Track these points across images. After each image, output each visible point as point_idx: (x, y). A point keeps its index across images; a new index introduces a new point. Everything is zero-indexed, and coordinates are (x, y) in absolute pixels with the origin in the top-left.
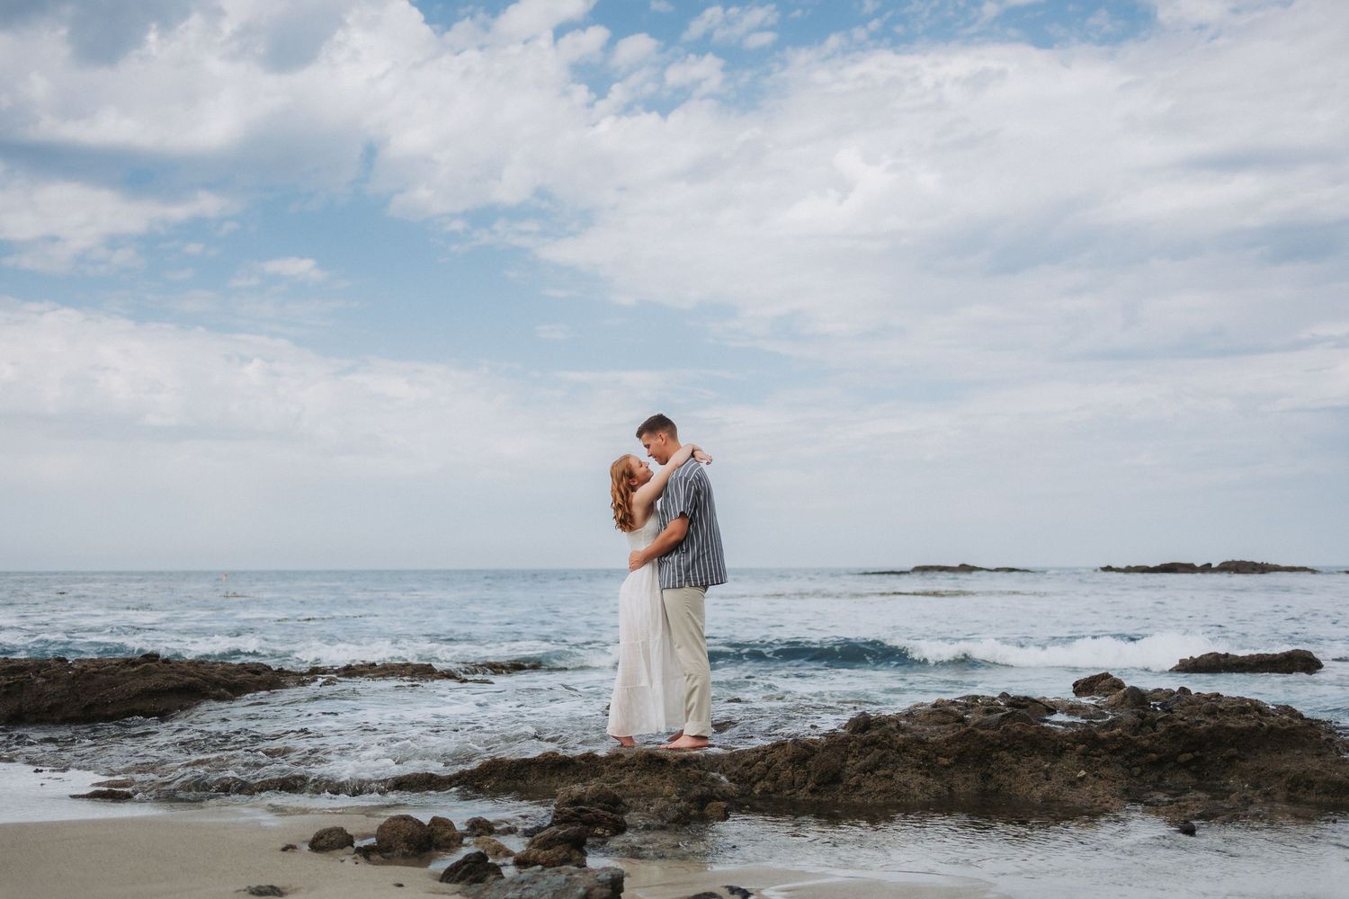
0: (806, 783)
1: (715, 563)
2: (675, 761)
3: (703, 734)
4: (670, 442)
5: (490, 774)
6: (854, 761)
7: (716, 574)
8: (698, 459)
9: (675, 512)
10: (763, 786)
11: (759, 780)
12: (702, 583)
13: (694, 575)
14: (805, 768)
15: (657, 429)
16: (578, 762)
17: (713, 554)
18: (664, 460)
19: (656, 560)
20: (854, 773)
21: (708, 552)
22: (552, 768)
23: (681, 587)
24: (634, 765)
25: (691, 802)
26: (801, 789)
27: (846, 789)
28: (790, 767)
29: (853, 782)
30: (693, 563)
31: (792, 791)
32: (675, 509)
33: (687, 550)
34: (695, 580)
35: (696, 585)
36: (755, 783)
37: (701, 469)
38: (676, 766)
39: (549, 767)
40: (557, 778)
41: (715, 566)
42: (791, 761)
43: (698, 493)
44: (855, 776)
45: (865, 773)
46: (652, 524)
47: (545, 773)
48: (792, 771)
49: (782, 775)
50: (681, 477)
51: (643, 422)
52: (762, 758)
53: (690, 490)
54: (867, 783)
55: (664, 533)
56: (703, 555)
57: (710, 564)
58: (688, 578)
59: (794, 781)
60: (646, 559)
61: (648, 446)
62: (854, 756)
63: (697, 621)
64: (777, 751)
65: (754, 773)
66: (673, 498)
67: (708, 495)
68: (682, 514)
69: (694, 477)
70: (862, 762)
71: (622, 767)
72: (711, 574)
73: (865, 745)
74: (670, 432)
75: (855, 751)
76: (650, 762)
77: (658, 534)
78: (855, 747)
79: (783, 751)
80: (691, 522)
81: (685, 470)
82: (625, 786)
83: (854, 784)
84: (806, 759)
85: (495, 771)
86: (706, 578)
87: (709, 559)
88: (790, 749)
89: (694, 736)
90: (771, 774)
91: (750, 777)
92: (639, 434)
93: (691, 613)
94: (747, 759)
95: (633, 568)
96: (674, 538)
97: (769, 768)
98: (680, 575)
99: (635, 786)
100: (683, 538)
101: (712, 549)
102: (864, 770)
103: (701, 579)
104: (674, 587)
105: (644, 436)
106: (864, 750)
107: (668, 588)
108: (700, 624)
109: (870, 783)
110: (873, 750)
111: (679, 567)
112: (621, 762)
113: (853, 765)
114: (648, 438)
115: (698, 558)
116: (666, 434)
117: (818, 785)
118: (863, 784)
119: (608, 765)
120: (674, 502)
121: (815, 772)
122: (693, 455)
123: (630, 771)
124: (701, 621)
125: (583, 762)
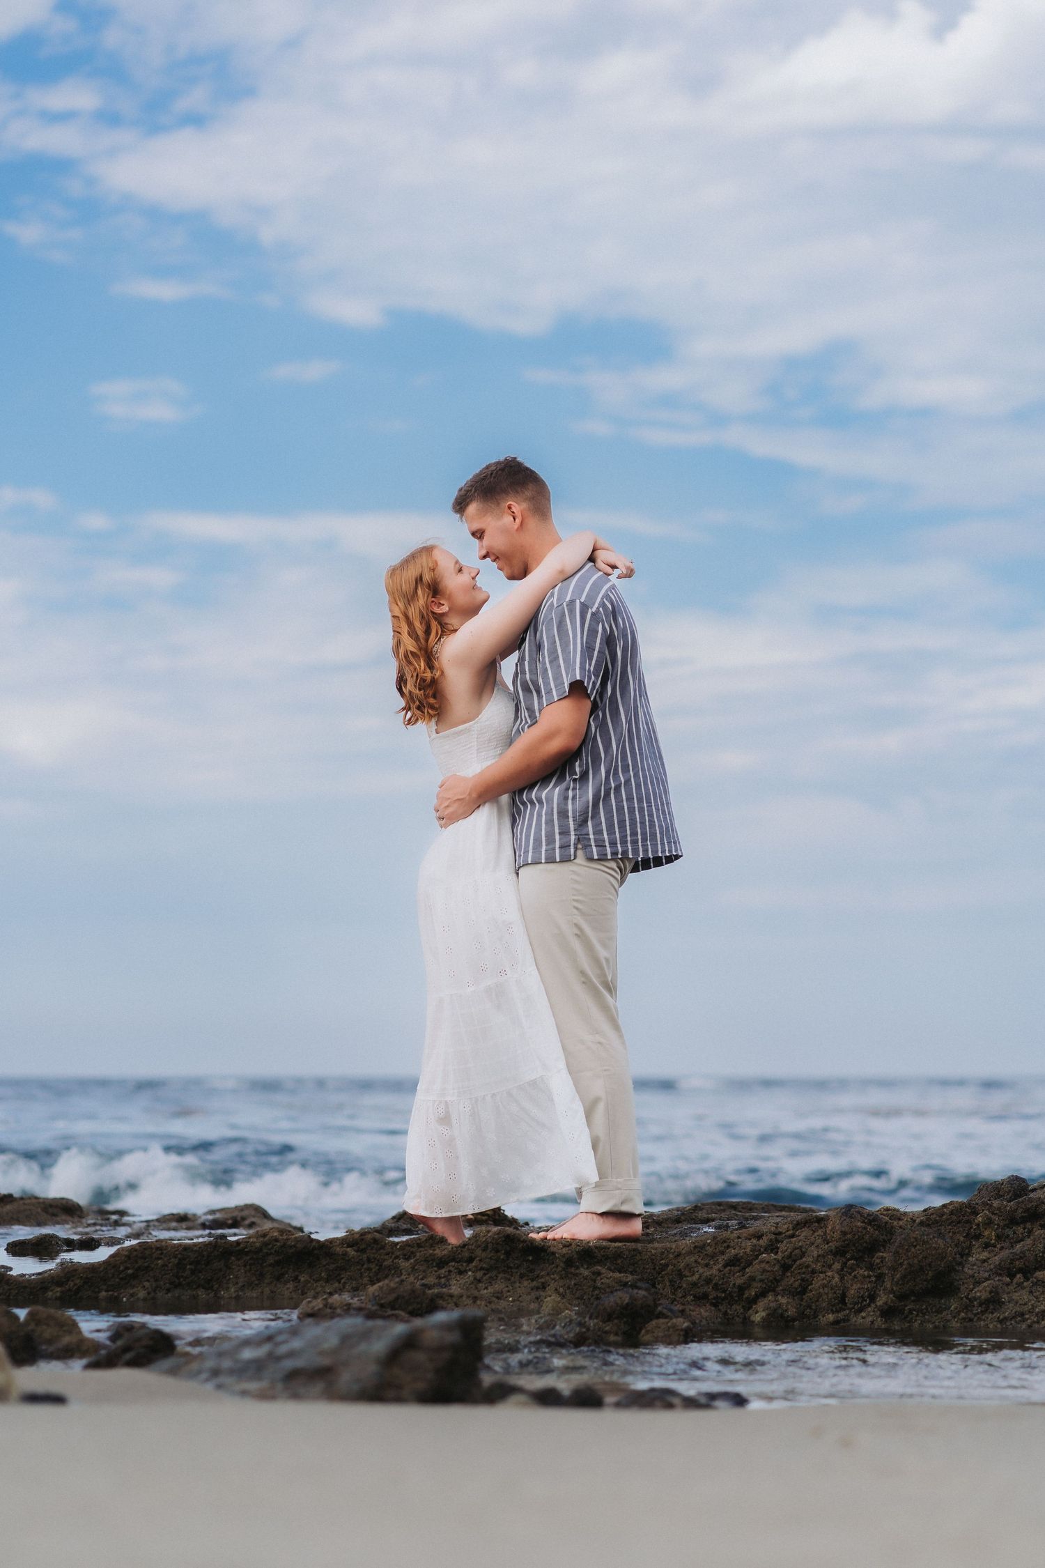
0: (872, 1298)
1: (641, 810)
2: (565, 1251)
3: (625, 1208)
4: (532, 523)
5: (134, 1276)
6: (985, 1255)
7: (644, 834)
8: (602, 566)
9: (559, 683)
10: (773, 1305)
11: (763, 1294)
12: (615, 854)
13: (598, 832)
14: (871, 1267)
15: (504, 492)
16: (338, 1250)
17: (638, 786)
18: (517, 570)
19: (505, 798)
20: (986, 1275)
21: (628, 781)
22: (278, 1263)
23: (566, 859)
24: (470, 1260)
25: (609, 1317)
26: (861, 1310)
27: (967, 1308)
28: (837, 1266)
29: (981, 1292)
30: (596, 805)
31: (841, 1315)
32: (558, 677)
33: (584, 775)
34: (600, 845)
35: (603, 858)
36: (754, 1301)
37: (613, 587)
38: (569, 1262)
39: (271, 1260)
40: (291, 1285)
41: (642, 816)
42: (839, 1252)
43: (609, 641)
44: (987, 1279)
45: (1012, 1276)
46: (496, 711)
47: (262, 1275)
48: (840, 1272)
49: (817, 1282)
50: (572, 602)
51: (470, 477)
52: (772, 1248)
53: (593, 632)
54: (1015, 1296)
55: (530, 736)
56: (618, 788)
57: (631, 810)
58: (582, 840)
59: (844, 1296)
60: (485, 794)
61: (478, 534)
62: (987, 1245)
63: (598, 947)
64: (805, 1233)
65: (752, 1279)
66: (553, 652)
67: (632, 650)
68: (577, 688)
69: (603, 605)
70: (1005, 1254)
71: (442, 1263)
72: (634, 833)
73: (1013, 1221)
74: (532, 499)
75: (989, 1234)
76: (508, 1254)
77: (510, 741)
78: (988, 1223)
79: (820, 1232)
80: (595, 708)
81: (580, 588)
82: (451, 1296)
83: (984, 1295)
84: (873, 1248)
85: (147, 1269)
86: (624, 842)
87: (630, 799)
88: (835, 1227)
89: (603, 1214)
90: (791, 1280)
91: (742, 1289)
92: (460, 505)
93: (588, 931)
94: (733, 1252)
95: (447, 819)
96: (556, 745)
97: (786, 1268)
98: (564, 832)
99: (475, 1299)
100: (577, 743)
101: (636, 775)
102: (1009, 1270)
103: (613, 844)
104: (550, 860)
105: (472, 508)
106: (1010, 1233)
107: (537, 862)
108: (602, 953)
109: (1022, 1296)
110: (1030, 1232)
111: (563, 814)
112: (439, 1252)
113: (984, 1261)
114: (482, 513)
115: (607, 794)
116: (524, 505)
117: (902, 1297)
118: (1005, 1298)
119: (407, 1259)
120: (554, 660)
121: (894, 1269)
122: (592, 559)
123: (461, 1273)
124: (604, 945)
125: (351, 1252)
